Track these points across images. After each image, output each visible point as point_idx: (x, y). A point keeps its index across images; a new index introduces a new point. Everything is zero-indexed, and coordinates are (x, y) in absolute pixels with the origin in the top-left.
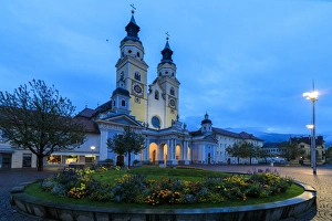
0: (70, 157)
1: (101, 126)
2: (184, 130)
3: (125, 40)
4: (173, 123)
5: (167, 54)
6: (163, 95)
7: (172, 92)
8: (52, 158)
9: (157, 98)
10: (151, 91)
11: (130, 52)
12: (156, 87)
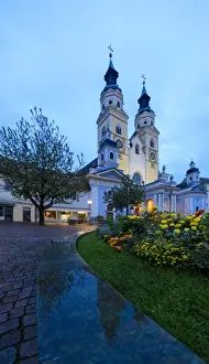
0: (64, 213)
1: (91, 182)
2: (172, 182)
3: (106, 90)
4: (160, 175)
5: (144, 100)
6: (144, 148)
7: (152, 144)
8: (48, 214)
9: (137, 152)
10: (131, 145)
11: (110, 102)
12: (136, 141)
